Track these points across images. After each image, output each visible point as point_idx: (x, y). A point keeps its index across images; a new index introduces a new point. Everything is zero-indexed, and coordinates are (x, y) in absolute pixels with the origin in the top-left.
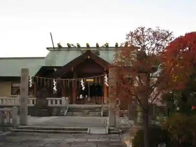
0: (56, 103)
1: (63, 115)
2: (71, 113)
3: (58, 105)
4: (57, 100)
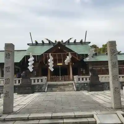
0: (38, 82)
1: (44, 91)
3: (40, 83)
4: (39, 79)
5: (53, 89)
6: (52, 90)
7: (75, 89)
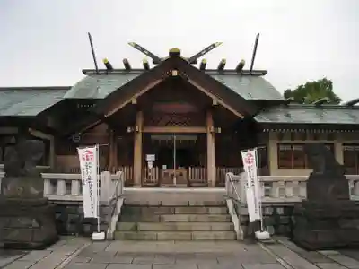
2: (130, 225)
5: (142, 226)
6: (136, 229)
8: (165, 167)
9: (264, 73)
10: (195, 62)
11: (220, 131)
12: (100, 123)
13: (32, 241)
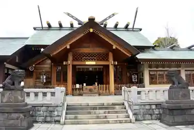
2: (72, 116)
3: (48, 100)
4: (46, 93)
5: (79, 116)
6: (76, 118)
7: (132, 117)
8: (85, 84)
9: (141, 30)
10: (102, 24)
11: (116, 64)
12: (46, 59)
13: (21, 126)
